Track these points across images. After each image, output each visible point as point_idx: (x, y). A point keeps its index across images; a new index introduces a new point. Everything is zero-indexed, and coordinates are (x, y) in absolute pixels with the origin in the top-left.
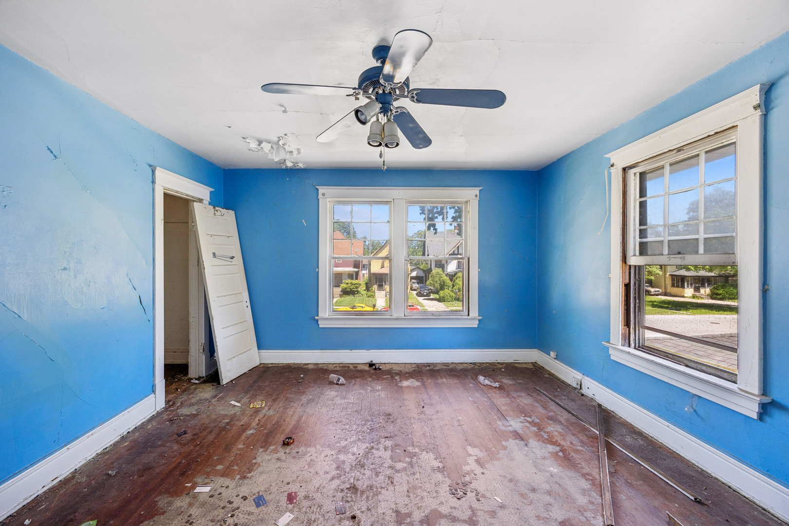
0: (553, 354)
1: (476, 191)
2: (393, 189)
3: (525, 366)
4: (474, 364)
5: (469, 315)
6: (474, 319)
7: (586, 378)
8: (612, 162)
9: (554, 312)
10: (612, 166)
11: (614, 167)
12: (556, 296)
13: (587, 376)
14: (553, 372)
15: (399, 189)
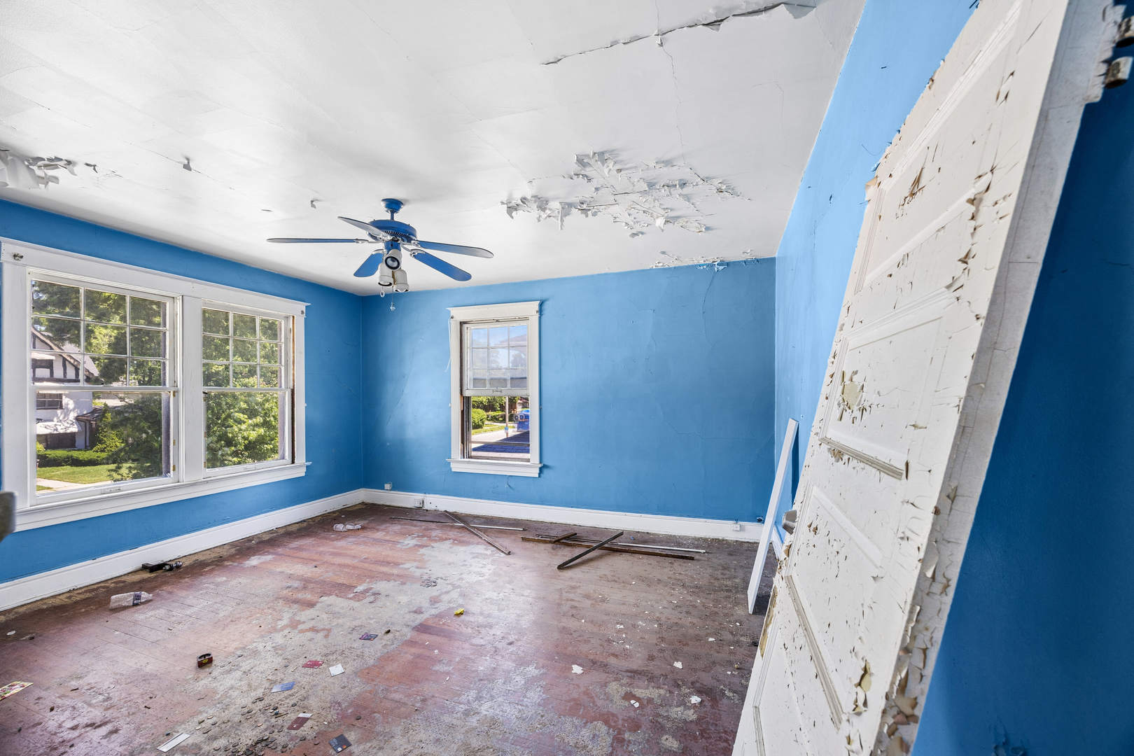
0: (387, 486)
1: (302, 306)
2: (184, 280)
3: (357, 508)
4: (304, 521)
5: (293, 462)
6: (300, 466)
7: (427, 495)
8: (452, 315)
9: (388, 444)
10: (452, 318)
11: (454, 319)
12: (390, 430)
13: (429, 493)
14: (388, 504)
15: (193, 282)
